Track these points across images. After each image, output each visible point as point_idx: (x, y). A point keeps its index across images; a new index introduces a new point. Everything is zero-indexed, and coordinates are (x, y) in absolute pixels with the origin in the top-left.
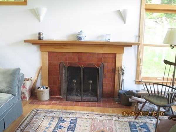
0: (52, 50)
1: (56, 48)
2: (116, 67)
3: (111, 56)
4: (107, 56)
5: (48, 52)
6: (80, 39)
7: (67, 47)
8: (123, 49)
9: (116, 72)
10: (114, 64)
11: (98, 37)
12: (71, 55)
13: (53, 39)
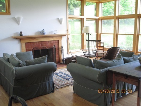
0: (27, 41)
1: (30, 40)
2: (59, 47)
3: (56, 42)
4: (55, 42)
5: (26, 43)
6: (44, 34)
7: (36, 39)
8: (62, 38)
9: (60, 50)
10: (58, 46)
11: (50, 32)
12: (38, 43)
13: (29, 35)
